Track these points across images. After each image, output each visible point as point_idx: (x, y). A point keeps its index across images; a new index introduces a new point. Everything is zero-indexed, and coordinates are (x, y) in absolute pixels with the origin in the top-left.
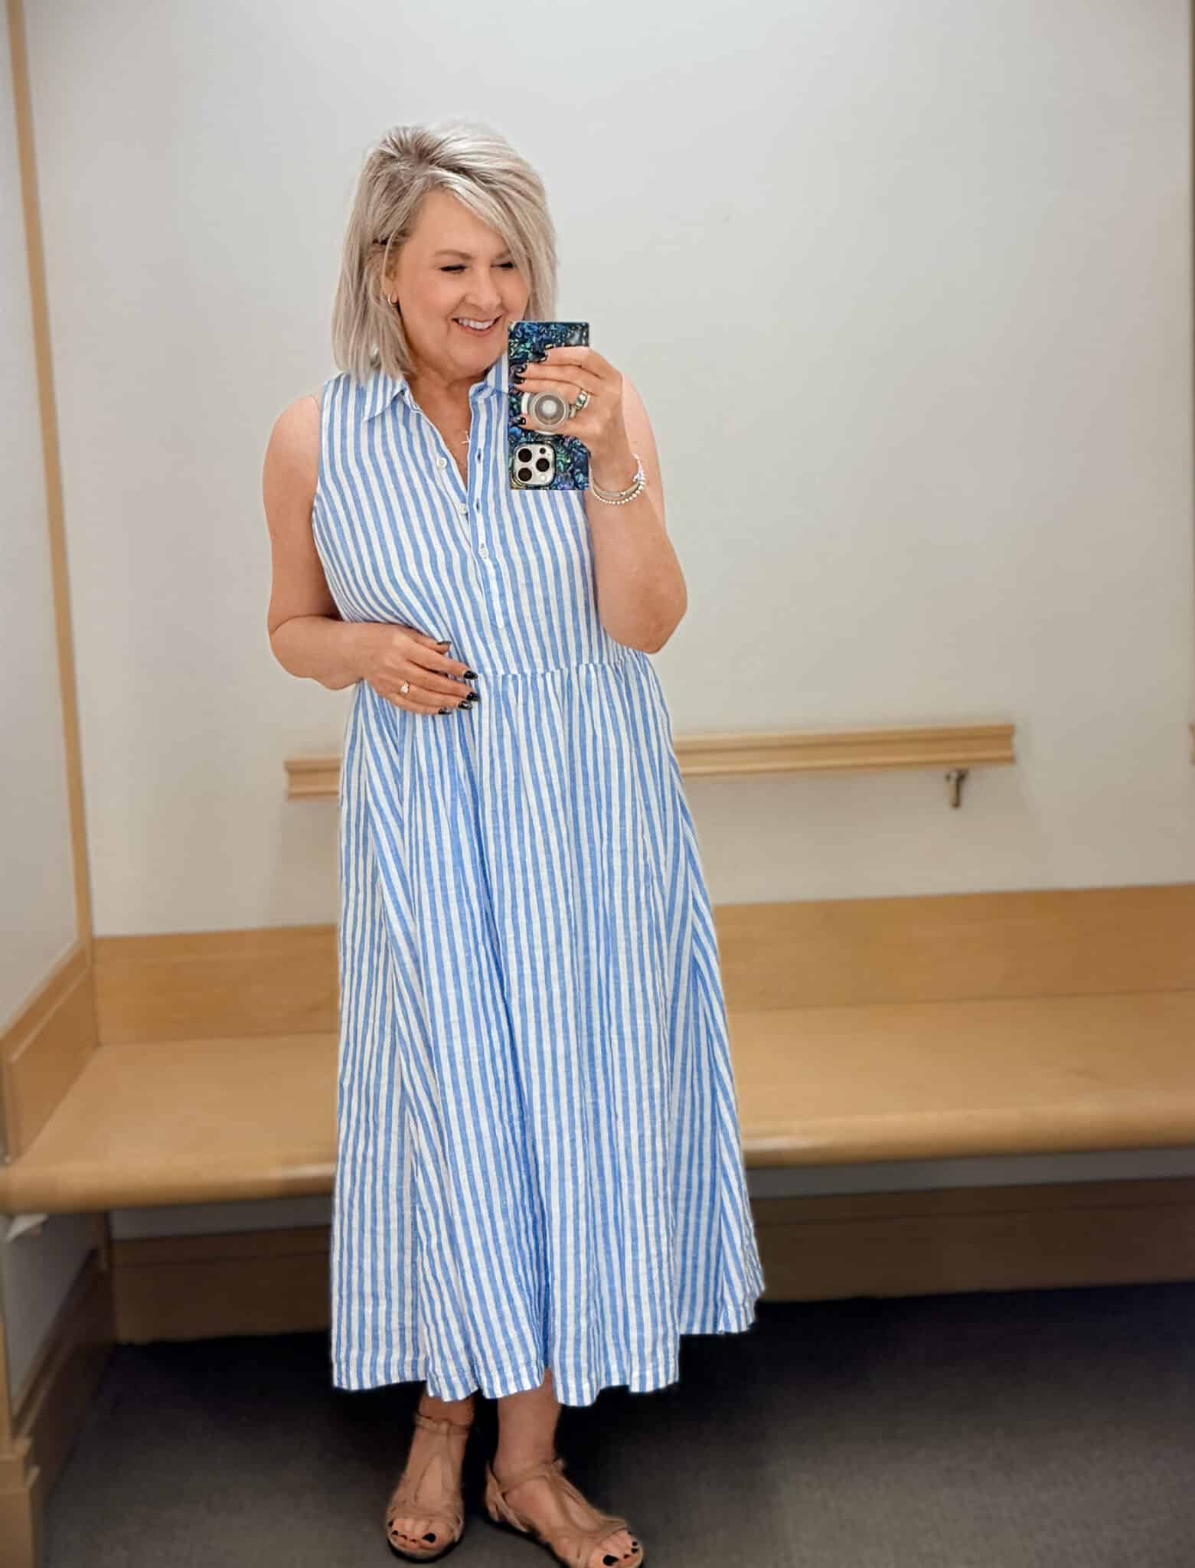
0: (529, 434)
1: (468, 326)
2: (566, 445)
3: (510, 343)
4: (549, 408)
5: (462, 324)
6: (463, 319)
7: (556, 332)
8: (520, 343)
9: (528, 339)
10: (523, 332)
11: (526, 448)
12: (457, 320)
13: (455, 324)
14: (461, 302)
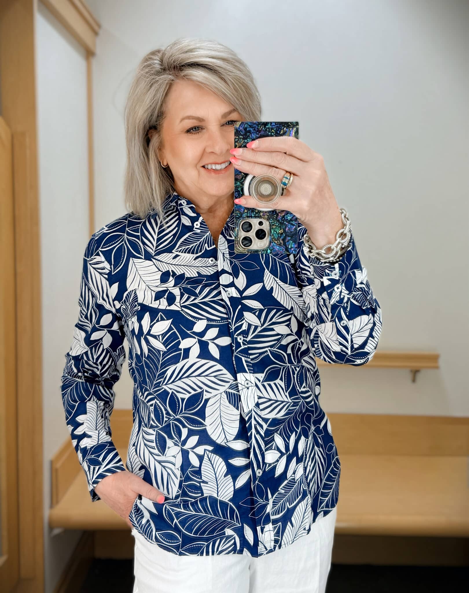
0: (251, 210)
1: (212, 169)
2: (279, 218)
3: (235, 139)
4: (266, 189)
5: (208, 168)
6: (207, 164)
7: (272, 129)
8: (244, 139)
9: (249, 136)
10: (245, 129)
11: (248, 221)
12: (204, 167)
13: (202, 169)
14: (204, 153)
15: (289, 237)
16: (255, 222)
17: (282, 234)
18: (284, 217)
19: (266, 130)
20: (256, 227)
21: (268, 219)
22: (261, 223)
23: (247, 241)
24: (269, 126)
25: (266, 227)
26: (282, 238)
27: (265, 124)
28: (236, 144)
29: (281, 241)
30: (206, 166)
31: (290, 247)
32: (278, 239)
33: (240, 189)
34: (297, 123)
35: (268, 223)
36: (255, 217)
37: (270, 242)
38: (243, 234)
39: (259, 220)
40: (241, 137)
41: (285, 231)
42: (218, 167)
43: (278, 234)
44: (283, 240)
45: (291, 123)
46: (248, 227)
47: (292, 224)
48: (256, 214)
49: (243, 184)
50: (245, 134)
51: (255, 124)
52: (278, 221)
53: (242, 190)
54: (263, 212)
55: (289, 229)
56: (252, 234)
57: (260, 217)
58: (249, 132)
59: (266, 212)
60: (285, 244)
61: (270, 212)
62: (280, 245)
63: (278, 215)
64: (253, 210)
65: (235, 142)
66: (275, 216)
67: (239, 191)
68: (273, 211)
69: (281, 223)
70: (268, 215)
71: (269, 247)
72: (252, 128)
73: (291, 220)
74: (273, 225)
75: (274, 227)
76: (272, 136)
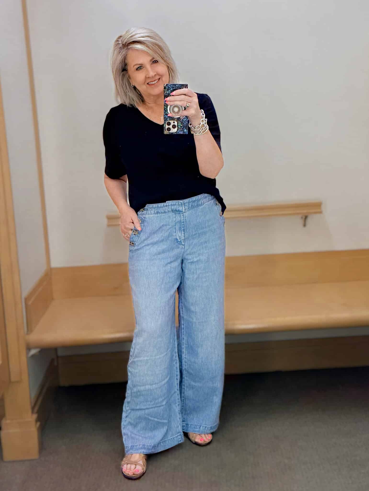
0: (170, 117)
1: (151, 84)
3: (164, 90)
4: (176, 109)
5: (149, 84)
6: (149, 82)
7: (178, 87)
8: (167, 90)
9: (169, 89)
10: (168, 87)
11: (169, 121)
12: (148, 84)
13: (147, 85)
14: (146, 78)
15: (185, 127)
16: (172, 122)
17: (182, 126)
18: (182, 120)
19: (176, 87)
20: (172, 124)
21: (176, 121)
22: (174, 122)
23: (169, 129)
24: (177, 85)
25: (176, 123)
26: (182, 128)
27: (175, 85)
28: (165, 92)
29: (182, 129)
30: (149, 83)
31: (185, 131)
32: (181, 129)
33: (166, 109)
34: (187, 85)
35: (177, 122)
36: (172, 120)
37: (178, 130)
38: (167, 127)
39: (173, 121)
40: (166, 90)
41: (183, 125)
42: (153, 83)
43: (180, 126)
44: (183, 129)
45: (185, 85)
46: (169, 124)
47: (186, 123)
48: (172, 118)
49: (167, 107)
50: (168, 89)
51: (171, 85)
52: (181, 121)
53: (167, 109)
54: (175, 118)
55: (185, 125)
56: (171, 127)
57: (174, 120)
58: (170, 88)
59: (176, 118)
60: (183, 130)
61: (177, 118)
62: (181, 130)
63: (180, 119)
64: (171, 117)
65: (164, 91)
66: (179, 120)
67: (165, 110)
68: (179, 118)
69: (181, 122)
70: (177, 120)
71: (177, 131)
72: (171, 86)
73: (185, 121)
74: (179, 123)
75: (179, 124)
76: (178, 89)
